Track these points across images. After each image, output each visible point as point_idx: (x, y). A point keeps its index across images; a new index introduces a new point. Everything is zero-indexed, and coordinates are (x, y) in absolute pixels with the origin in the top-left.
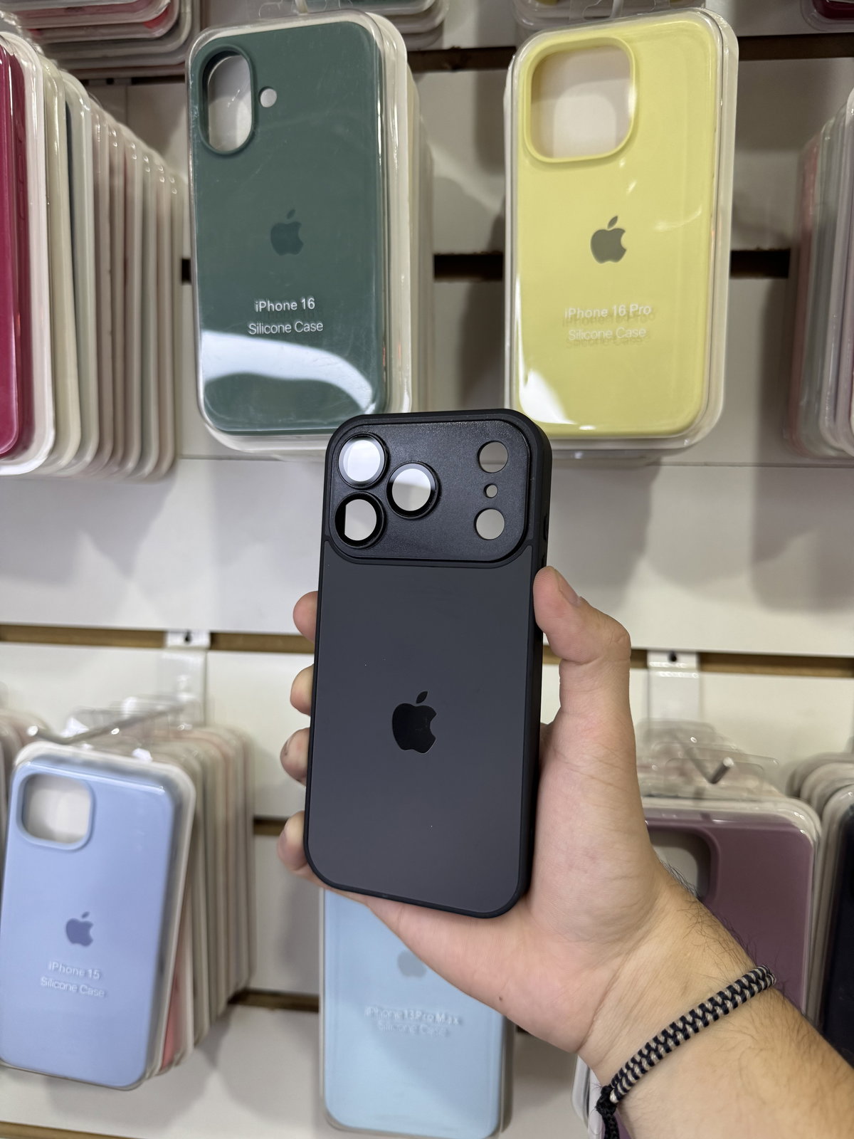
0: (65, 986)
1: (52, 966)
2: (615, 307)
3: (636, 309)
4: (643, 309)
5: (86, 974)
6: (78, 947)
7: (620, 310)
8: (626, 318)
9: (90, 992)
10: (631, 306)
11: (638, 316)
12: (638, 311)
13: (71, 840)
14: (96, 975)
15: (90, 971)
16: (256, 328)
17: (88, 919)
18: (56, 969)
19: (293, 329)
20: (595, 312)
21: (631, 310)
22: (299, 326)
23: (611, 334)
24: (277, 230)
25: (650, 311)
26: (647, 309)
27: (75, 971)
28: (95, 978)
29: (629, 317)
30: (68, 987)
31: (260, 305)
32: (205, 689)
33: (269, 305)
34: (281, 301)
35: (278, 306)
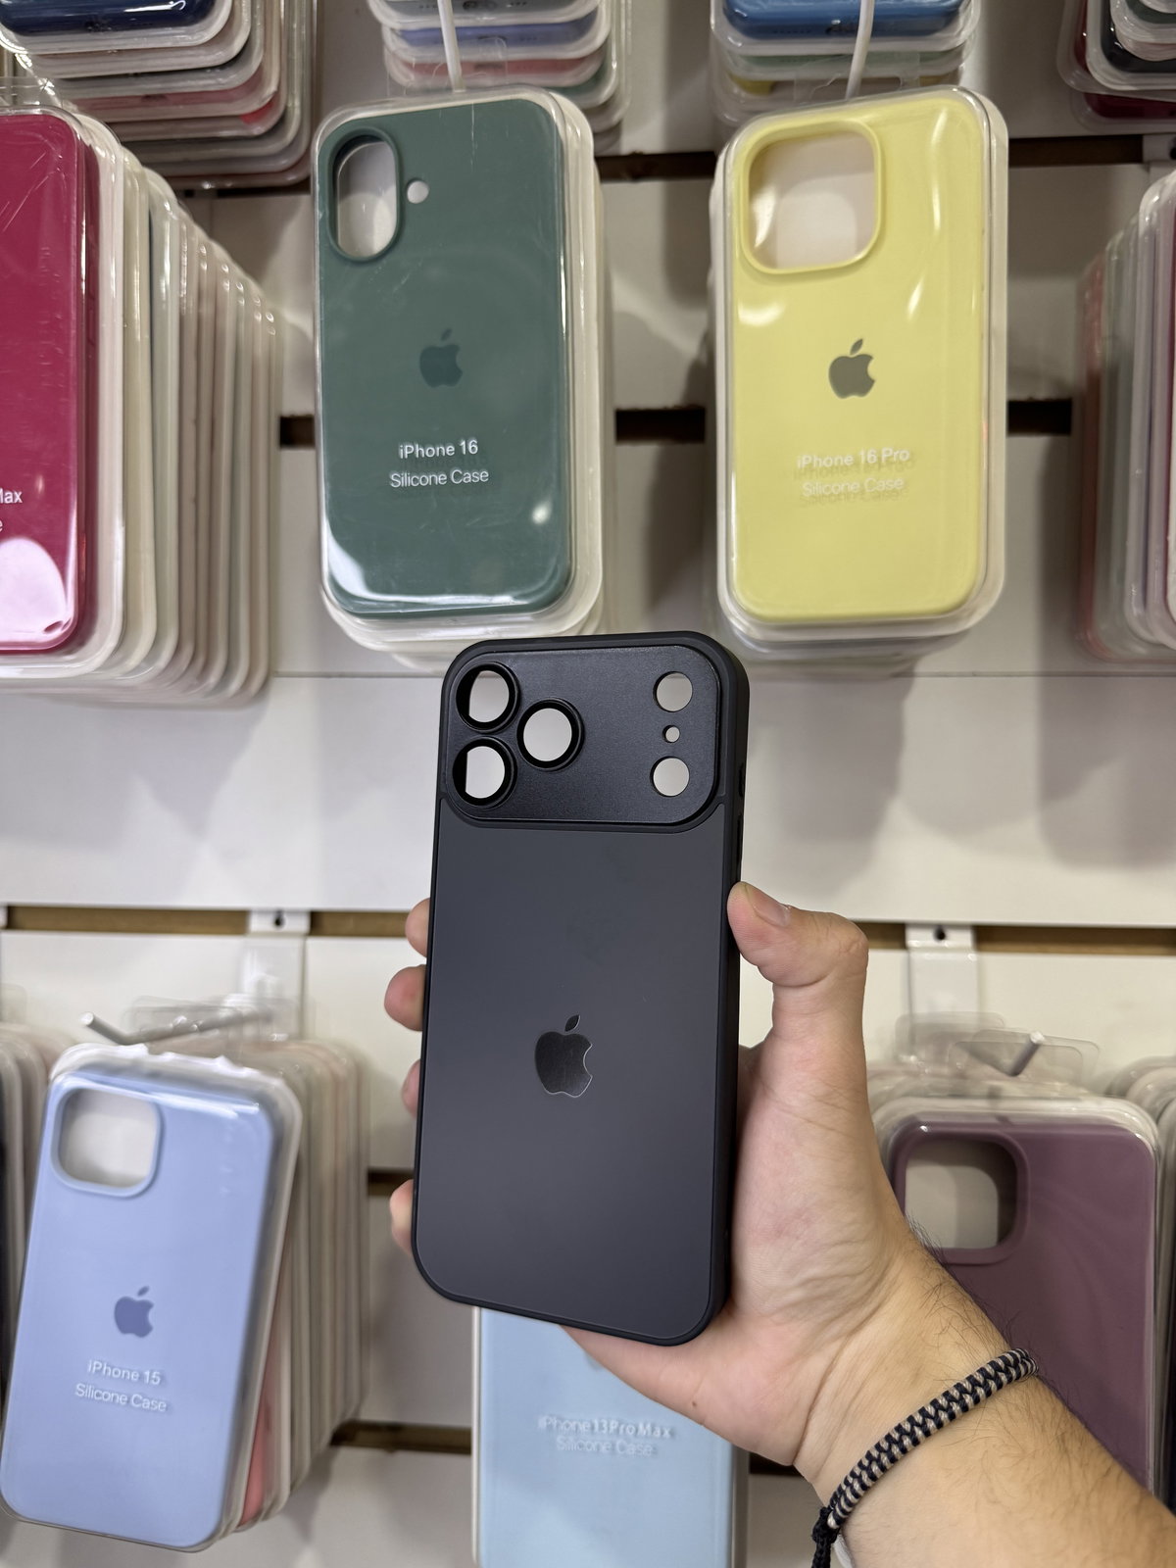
0: (111, 1396)
1: (92, 1366)
2: (862, 453)
3: (891, 453)
4: (898, 455)
5: (142, 1377)
6: (131, 1337)
7: (869, 456)
8: (877, 467)
9: (147, 1404)
10: (884, 451)
11: (892, 463)
12: (892, 457)
13: (125, 1182)
14: (156, 1379)
15: (147, 1373)
17: (146, 1297)
18: (98, 1372)
19: (449, 479)
20: (836, 459)
21: (884, 456)
22: (457, 476)
23: (859, 486)
24: (428, 355)
25: (907, 457)
26: (905, 455)
27: (126, 1374)
28: (153, 1382)
29: (880, 466)
30: (115, 1398)
31: (406, 450)
32: (302, 989)
33: (418, 449)
34: (434, 445)
35: (430, 451)
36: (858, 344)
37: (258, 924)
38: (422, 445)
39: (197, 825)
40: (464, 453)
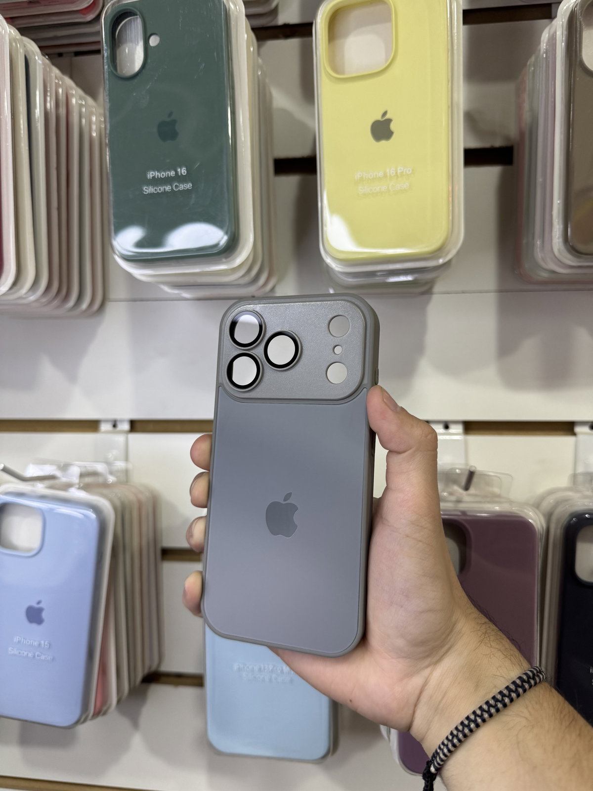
0: (25, 653)
1: (16, 639)
2: (388, 171)
4: (406, 171)
5: (40, 645)
6: (34, 626)
7: (391, 172)
8: (395, 177)
9: (43, 657)
10: (399, 169)
11: (403, 175)
12: (403, 172)
13: (29, 550)
14: (47, 645)
15: (43, 642)
16: (148, 189)
17: (41, 605)
18: (19, 642)
19: (172, 189)
20: (375, 174)
21: (399, 171)
22: (176, 186)
23: (386, 188)
24: (162, 125)
25: (411, 172)
26: (409, 171)
27: (33, 643)
28: (46, 647)
29: (397, 176)
30: (28, 654)
31: (151, 175)
32: (127, 459)
33: (157, 174)
34: (165, 171)
35: (163, 175)
36: (385, 113)
37: (105, 427)
38: (158, 171)
39: (72, 377)
40: (180, 174)
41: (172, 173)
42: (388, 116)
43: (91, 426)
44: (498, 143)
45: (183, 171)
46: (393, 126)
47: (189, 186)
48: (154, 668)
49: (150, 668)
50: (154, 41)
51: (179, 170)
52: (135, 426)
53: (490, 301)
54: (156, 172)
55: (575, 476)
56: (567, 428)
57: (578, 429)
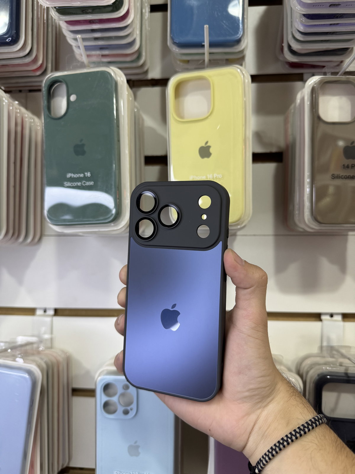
7: (210, 176)
10: (214, 175)
12: (217, 177)
19: (82, 184)
20: (201, 177)
22: (84, 183)
24: (76, 146)
25: (221, 176)
29: (214, 178)
31: (69, 175)
32: (52, 333)
33: (73, 175)
34: (77, 173)
35: (76, 176)
36: (207, 143)
37: (39, 312)
38: (74, 173)
39: (20, 282)
40: (86, 176)
41: (82, 175)
42: (208, 144)
43: (31, 311)
44: (274, 150)
45: (88, 174)
46: (211, 150)
47: (92, 183)
48: (65, 466)
49: (63, 465)
50: (73, 98)
51: (86, 173)
52: (57, 312)
53: (270, 241)
54: (72, 174)
55: (321, 347)
56: (317, 317)
57: (323, 317)
